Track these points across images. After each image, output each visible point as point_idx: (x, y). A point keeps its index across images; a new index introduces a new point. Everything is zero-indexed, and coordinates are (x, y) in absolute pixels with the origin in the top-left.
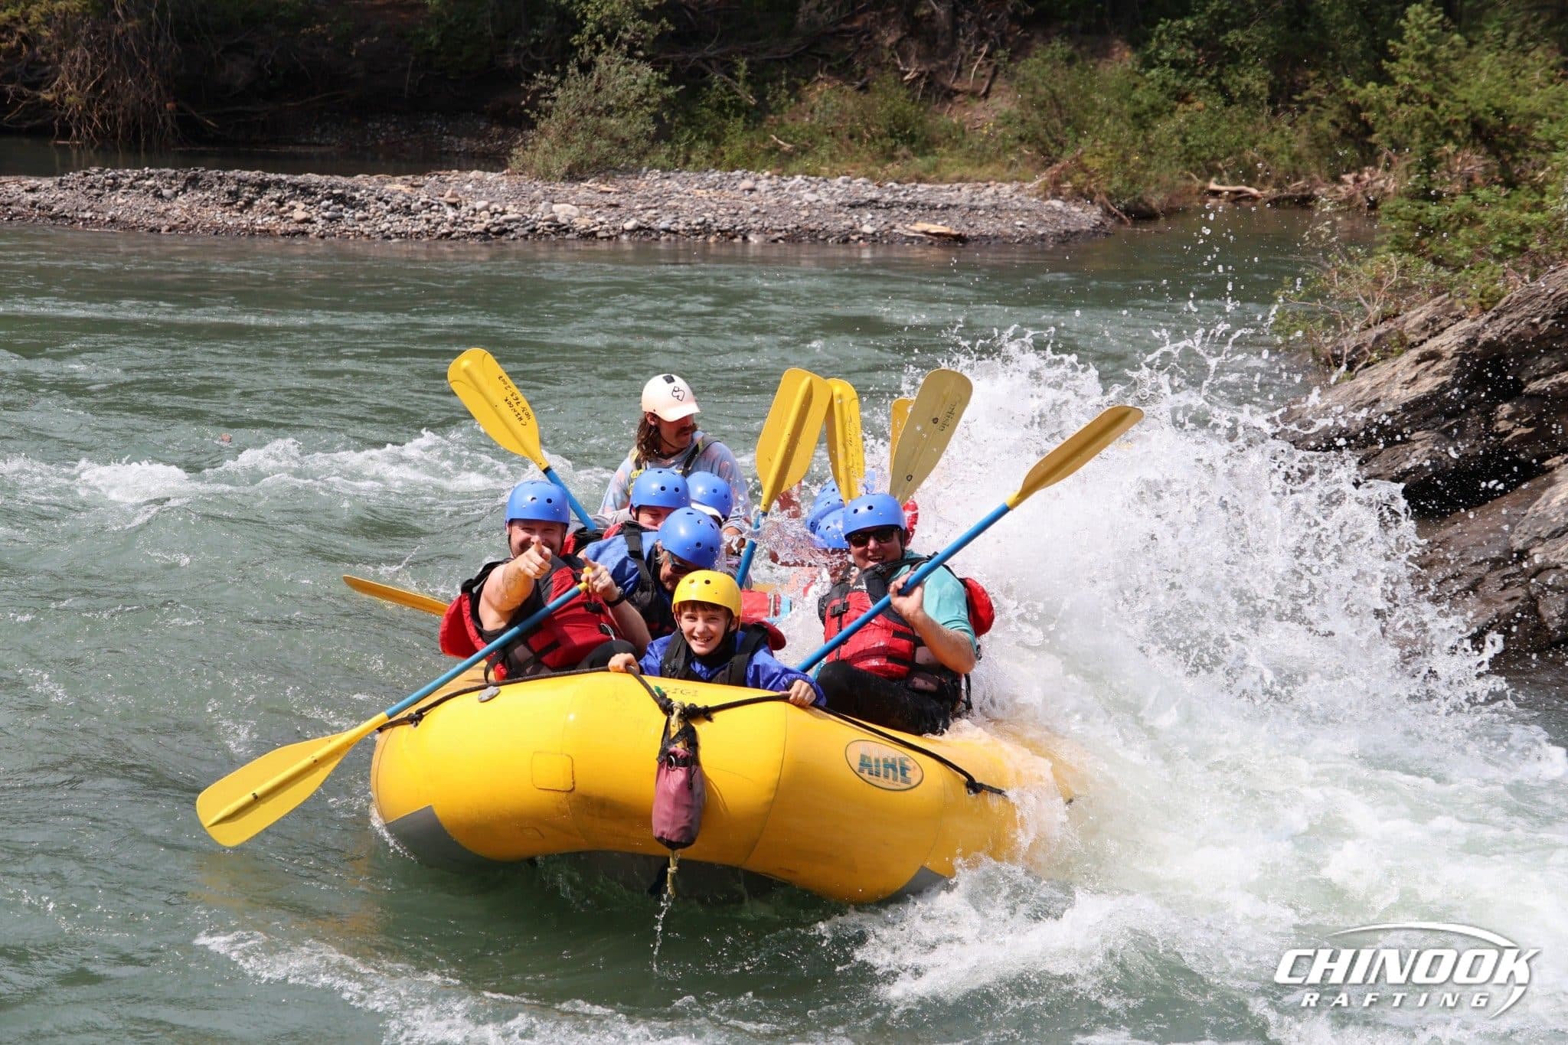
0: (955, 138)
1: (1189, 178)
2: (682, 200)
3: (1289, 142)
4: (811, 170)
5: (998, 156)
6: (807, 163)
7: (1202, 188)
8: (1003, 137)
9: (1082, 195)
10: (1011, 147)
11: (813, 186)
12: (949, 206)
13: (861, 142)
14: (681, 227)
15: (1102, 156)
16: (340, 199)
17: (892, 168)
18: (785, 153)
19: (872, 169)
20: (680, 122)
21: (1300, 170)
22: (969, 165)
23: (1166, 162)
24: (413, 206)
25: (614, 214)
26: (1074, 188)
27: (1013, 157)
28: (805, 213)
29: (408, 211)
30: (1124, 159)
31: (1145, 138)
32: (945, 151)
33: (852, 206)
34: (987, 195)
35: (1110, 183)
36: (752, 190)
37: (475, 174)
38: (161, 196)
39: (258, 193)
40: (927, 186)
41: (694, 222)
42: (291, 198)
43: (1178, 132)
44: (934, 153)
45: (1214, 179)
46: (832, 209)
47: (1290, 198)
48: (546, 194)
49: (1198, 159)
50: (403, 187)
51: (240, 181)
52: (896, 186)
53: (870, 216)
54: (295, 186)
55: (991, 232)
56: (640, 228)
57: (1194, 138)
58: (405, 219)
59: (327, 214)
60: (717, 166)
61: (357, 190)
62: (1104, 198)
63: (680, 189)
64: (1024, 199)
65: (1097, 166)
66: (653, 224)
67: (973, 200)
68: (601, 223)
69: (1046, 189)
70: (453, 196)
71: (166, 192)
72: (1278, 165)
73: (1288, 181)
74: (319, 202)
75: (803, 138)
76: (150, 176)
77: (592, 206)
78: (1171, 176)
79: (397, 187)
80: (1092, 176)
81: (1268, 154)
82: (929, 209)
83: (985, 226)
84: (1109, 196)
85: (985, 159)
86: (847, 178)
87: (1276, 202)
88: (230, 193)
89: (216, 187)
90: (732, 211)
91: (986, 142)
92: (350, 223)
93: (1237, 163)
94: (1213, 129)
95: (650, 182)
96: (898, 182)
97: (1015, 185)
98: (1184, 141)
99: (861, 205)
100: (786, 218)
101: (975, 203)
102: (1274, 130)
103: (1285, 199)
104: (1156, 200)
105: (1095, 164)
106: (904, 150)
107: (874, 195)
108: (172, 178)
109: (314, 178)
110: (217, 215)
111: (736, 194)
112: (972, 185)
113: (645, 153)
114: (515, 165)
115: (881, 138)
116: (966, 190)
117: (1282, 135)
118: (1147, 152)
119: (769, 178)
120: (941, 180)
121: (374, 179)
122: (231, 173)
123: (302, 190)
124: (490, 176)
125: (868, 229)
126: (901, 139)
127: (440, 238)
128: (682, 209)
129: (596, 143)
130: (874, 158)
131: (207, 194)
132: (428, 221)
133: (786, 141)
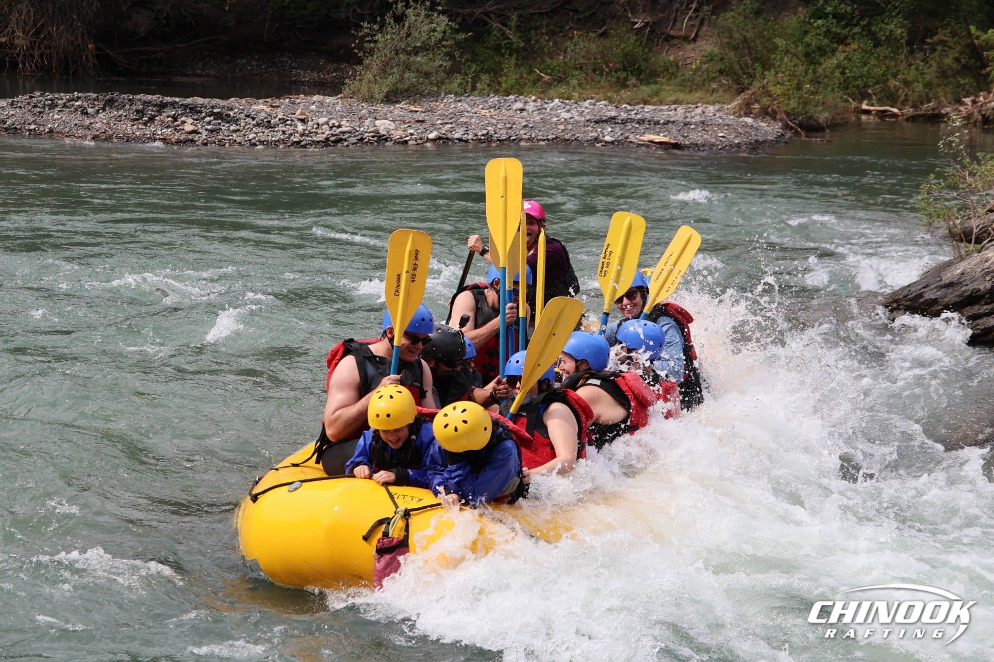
0: (671, 71)
1: (847, 101)
2: (471, 117)
3: (922, 74)
4: (566, 96)
5: (704, 85)
6: (562, 89)
7: (855, 108)
8: (707, 70)
9: (767, 114)
10: (713, 78)
11: (568, 107)
12: (669, 122)
13: (601, 75)
14: (470, 137)
15: (782, 84)
16: (218, 116)
17: (625, 94)
18: (546, 83)
19: (609, 94)
20: (467, 60)
21: (931, 95)
22: (682, 91)
23: (830, 89)
24: (272, 121)
25: (421, 128)
26: (761, 108)
27: (714, 85)
28: (562, 127)
29: (269, 125)
30: (799, 87)
31: (814, 72)
32: (664, 80)
33: (597, 122)
34: (696, 114)
35: (788, 105)
36: (522, 110)
37: (316, 98)
38: (87, 113)
39: (158, 111)
40: (651, 107)
41: (480, 133)
42: (182, 115)
43: (838, 66)
44: (656, 83)
45: (865, 102)
46: (582, 124)
47: (923, 115)
48: (370, 112)
49: (854, 86)
50: (265, 107)
51: (145, 102)
52: (629, 107)
53: (610, 129)
54: (186, 106)
55: (700, 141)
56: (440, 138)
57: (851, 71)
58: (266, 131)
59: (209, 127)
60: (496, 92)
61: (231, 109)
62: (784, 116)
63: (469, 109)
64: (724, 117)
65: (779, 92)
66: (449, 135)
67: (686, 117)
68: (411, 134)
69: (741, 109)
70: (302, 114)
71: (90, 110)
72: (913, 91)
73: (922, 103)
74: (204, 118)
75: (559, 71)
76: (79, 98)
77: (404, 122)
78: (834, 99)
79: (261, 107)
80: (775, 99)
81: (906, 83)
82: (654, 124)
83: (696, 136)
84: (788, 114)
85: (694, 87)
86: (593, 101)
87: (912, 119)
88: (137, 111)
89: (127, 107)
90: (508, 126)
91: (695, 74)
92: (226, 133)
93: (883, 90)
94: (865, 65)
95: (448, 104)
96: (629, 104)
97: (717, 106)
98: (843, 73)
99: (603, 121)
100: (548, 131)
101: (688, 120)
102: (911, 65)
103: (919, 116)
104: (823, 117)
105: (777, 90)
106: (633, 80)
107: (613, 114)
108: (95, 100)
109: (200, 101)
110: (127, 128)
111: (510, 113)
112: (684, 106)
113: (443, 83)
114: (347, 91)
115: (616, 72)
116: (681, 110)
117: (917, 69)
118: (816, 81)
119: (535, 101)
120: (661, 103)
121: (243, 101)
122: (138, 97)
123: (191, 109)
124: (328, 99)
125: (608, 138)
126: (631, 72)
127: (292, 145)
128: (471, 124)
129: (407, 75)
130: (611, 87)
131: (120, 112)
132: (284, 132)
133: (546, 74)
